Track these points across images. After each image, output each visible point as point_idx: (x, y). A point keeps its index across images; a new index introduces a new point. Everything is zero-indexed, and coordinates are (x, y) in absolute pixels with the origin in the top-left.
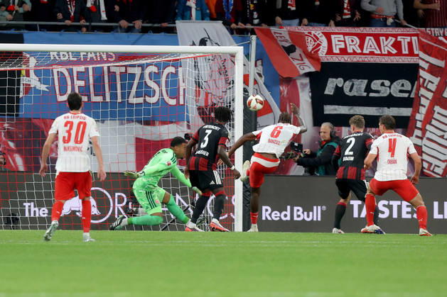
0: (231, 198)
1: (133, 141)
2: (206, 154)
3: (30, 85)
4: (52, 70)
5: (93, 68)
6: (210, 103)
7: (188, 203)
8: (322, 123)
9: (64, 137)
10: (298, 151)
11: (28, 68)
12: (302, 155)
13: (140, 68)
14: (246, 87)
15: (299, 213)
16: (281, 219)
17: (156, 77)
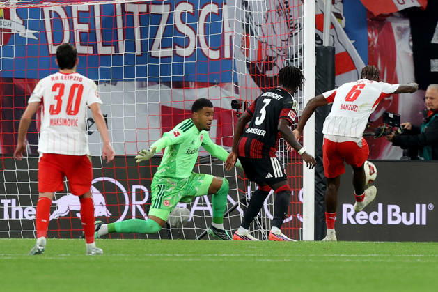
0: (299, 192)
1: (158, 112)
2: (262, 133)
3: (10, 30)
4: (42, 9)
5: (100, 5)
6: (264, 57)
7: (236, 200)
8: (428, 85)
9: (52, 106)
10: (393, 125)
11: (7, 7)
12: (399, 131)
13: (169, 6)
14: (319, 32)
15: (395, 214)
16: (369, 222)
17: (190, 19)
